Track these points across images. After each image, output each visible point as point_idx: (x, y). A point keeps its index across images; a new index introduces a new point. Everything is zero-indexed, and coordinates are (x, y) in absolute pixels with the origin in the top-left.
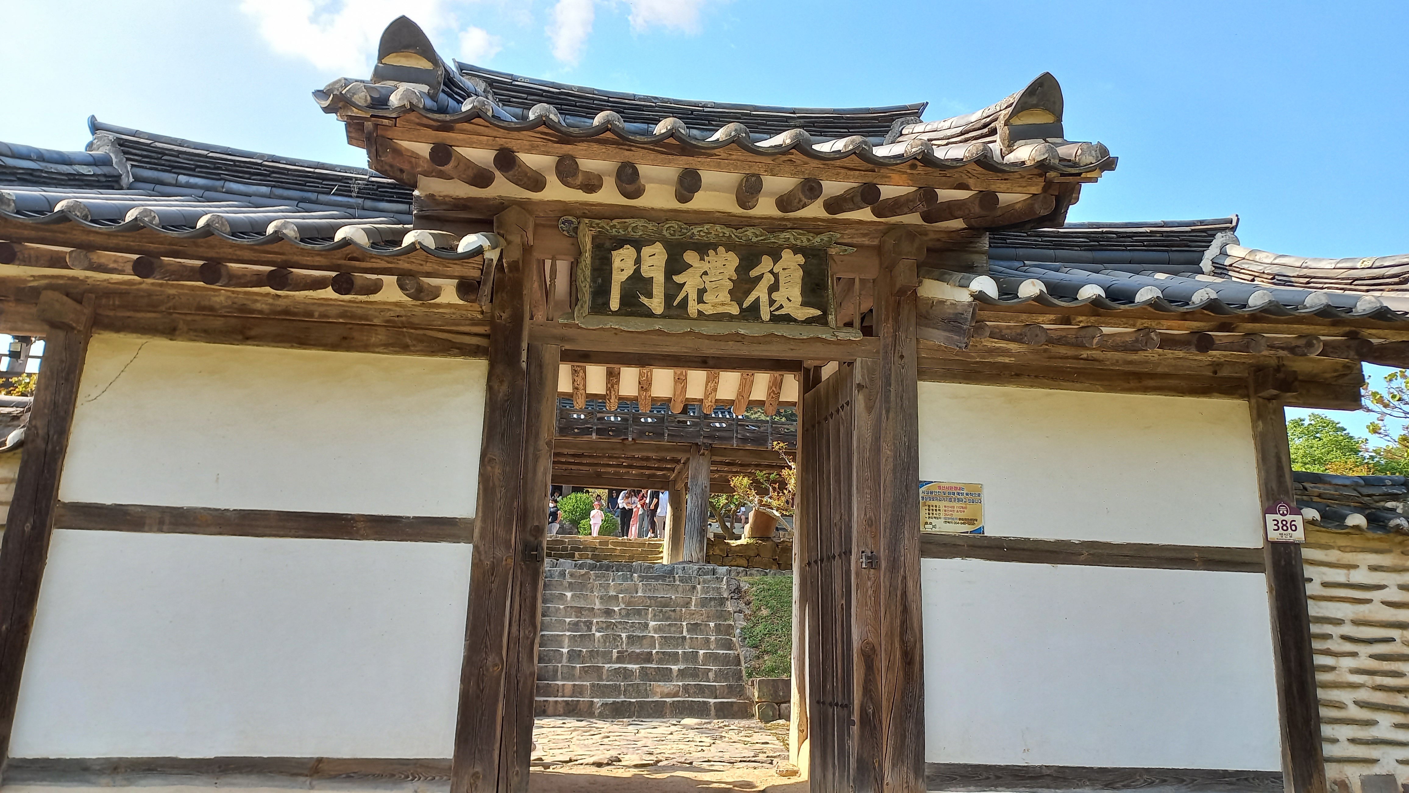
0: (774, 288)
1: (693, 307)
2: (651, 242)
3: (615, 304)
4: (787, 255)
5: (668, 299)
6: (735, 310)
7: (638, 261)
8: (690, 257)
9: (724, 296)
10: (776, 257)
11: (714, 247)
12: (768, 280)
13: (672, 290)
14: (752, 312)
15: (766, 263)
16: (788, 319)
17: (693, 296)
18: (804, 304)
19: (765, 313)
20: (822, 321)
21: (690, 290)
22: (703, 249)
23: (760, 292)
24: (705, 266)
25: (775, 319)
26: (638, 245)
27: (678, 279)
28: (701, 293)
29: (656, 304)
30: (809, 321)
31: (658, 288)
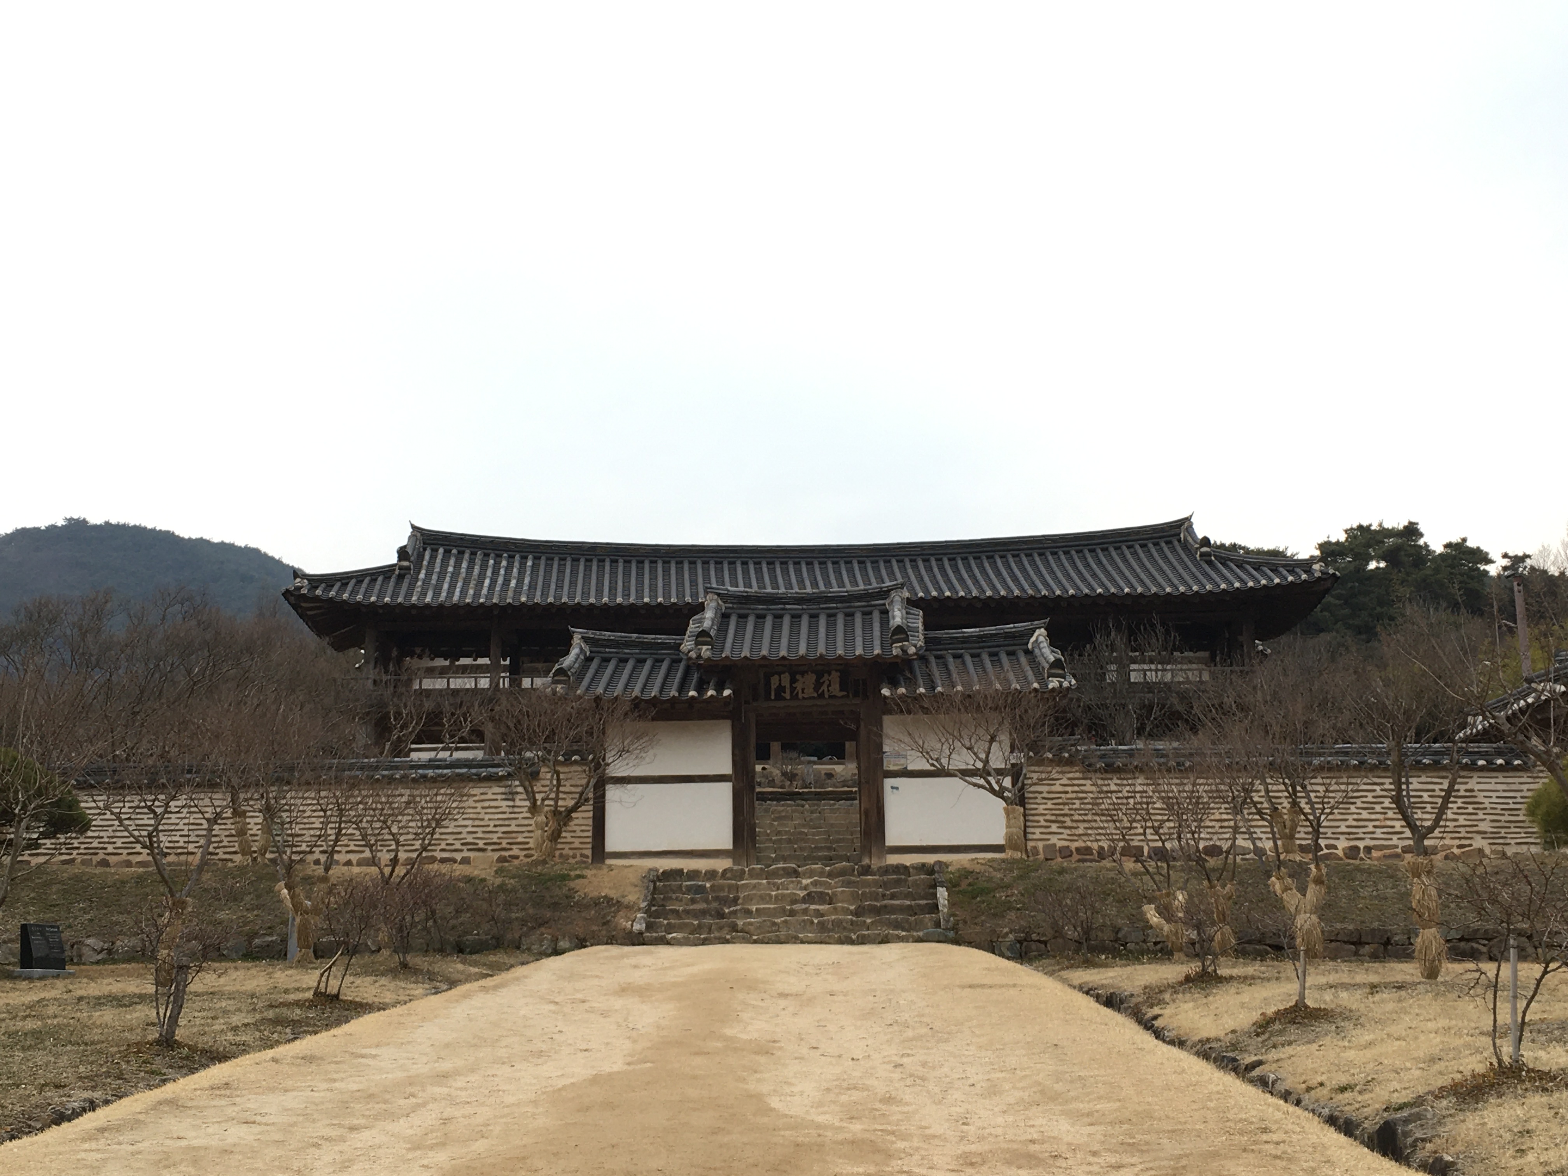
0: (829, 685)
1: (800, 696)
2: (784, 673)
3: (773, 697)
4: (833, 673)
5: (792, 693)
6: (816, 695)
7: (780, 680)
8: (798, 677)
9: (811, 690)
10: (830, 674)
11: (807, 672)
12: (827, 683)
13: (793, 689)
14: (821, 696)
15: (826, 676)
16: (834, 697)
17: (800, 691)
18: (841, 690)
19: (826, 695)
20: (847, 696)
22: (803, 674)
23: (825, 687)
24: (804, 680)
25: (830, 697)
26: (779, 674)
27: (794, 685)
28: (803, 690)
29: (787, 695)
30: (842, 697)
31: (788, 691)
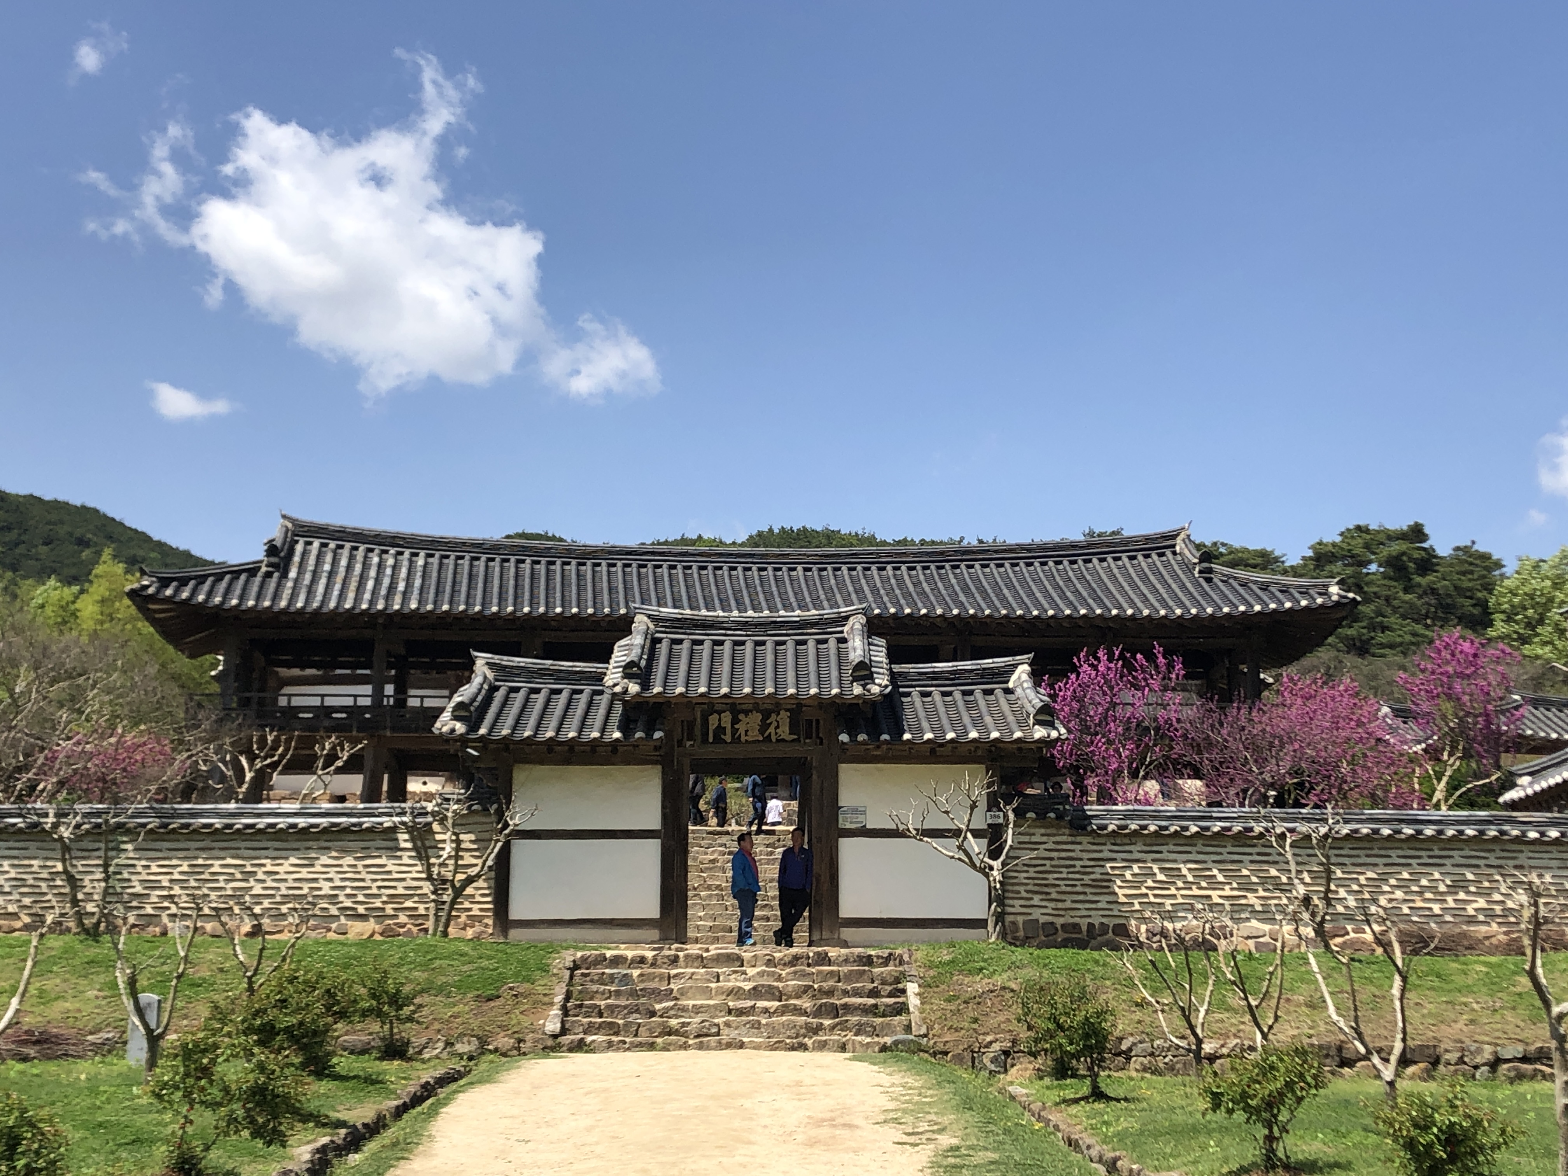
0: (777, 727)
1: (743, 738)
2: (725, 712)
3: (711, 740)
4: (782, 712)
5: (733, 735)
6: (761, 738)
7: (720, 720)
8: (741, 716)
9: (756, 732)
10: (778, 714)
11: (751, 711)
12: (775, 724)
13: (734, 731)
14: (768, 739)
15: (774, 716)
16: (783, 741)
17: (743, 733)
18: (791, 733)
19: (774, 739)
20: (798, 740)
21: (742, 731)
22: (746, 713)
23: (771, 730)
24: (748, 720)
25: (778, 741)
26: (719, 713)
27: (736, 726)
28: (746, 731)
29: (728, 738)
30: (793, 741)
31: (728, 731)
